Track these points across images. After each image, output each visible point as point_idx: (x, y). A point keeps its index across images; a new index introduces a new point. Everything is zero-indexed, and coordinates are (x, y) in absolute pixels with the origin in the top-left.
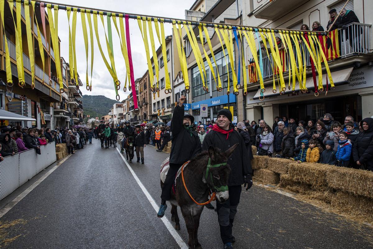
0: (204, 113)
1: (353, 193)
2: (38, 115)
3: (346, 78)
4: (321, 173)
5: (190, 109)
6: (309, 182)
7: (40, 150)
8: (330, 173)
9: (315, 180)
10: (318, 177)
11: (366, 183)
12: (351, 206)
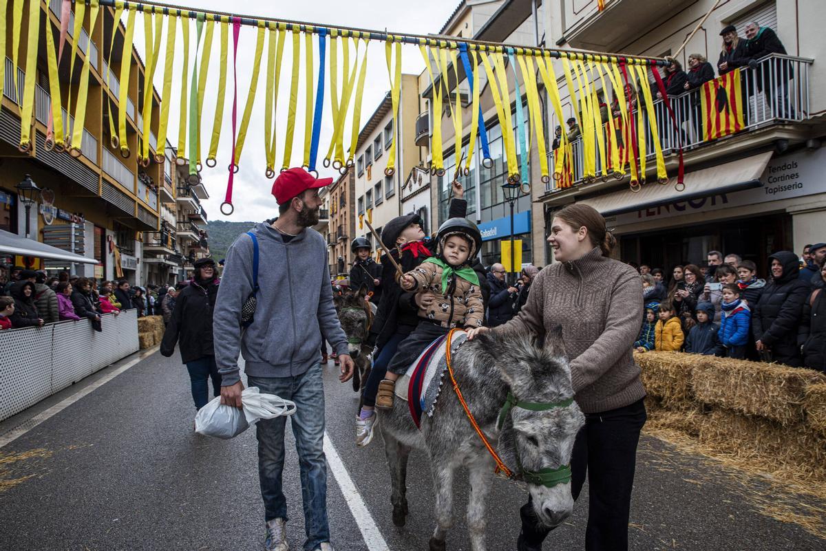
1: (742, 410)
2: (109, 257)
3: (757, 174)
4: (683, 371)
6: (658, 391)
7: (99, 322)
8: (699, 369)
9: (669, 387)
10: (675, 381)
11: (766, 388)
12: (739, 441)
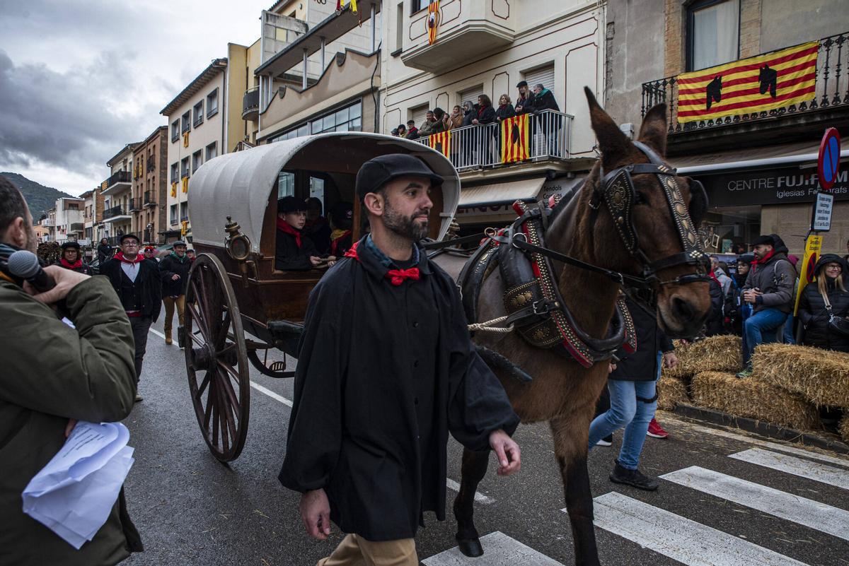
3: (535, 193)
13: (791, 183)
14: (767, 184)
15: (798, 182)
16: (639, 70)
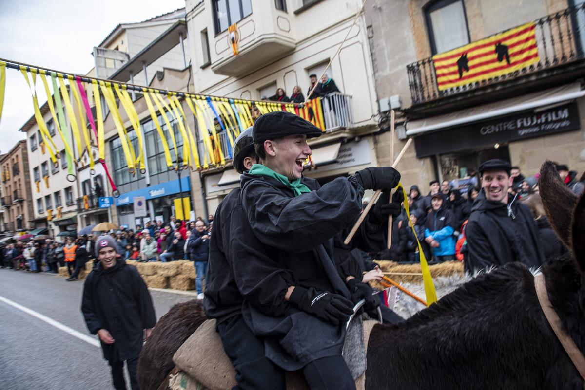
0: (140, 210)
3: (334, 157)
5: (112, 205)
13: (527, 122)
14: (510, 126)
15: (532, 121)
16: (397, 57)
